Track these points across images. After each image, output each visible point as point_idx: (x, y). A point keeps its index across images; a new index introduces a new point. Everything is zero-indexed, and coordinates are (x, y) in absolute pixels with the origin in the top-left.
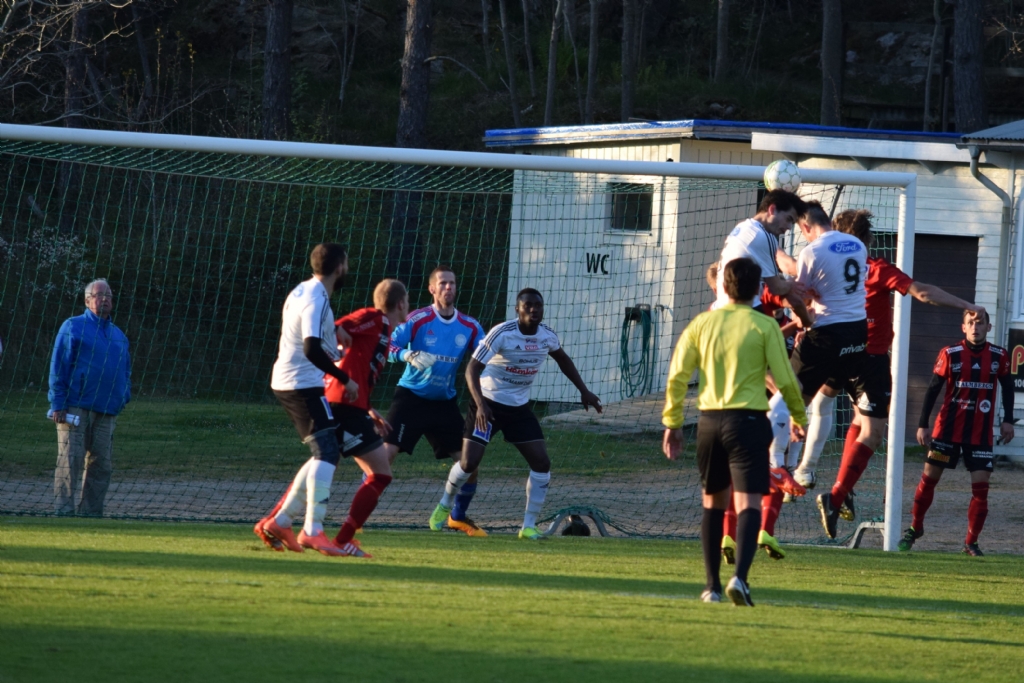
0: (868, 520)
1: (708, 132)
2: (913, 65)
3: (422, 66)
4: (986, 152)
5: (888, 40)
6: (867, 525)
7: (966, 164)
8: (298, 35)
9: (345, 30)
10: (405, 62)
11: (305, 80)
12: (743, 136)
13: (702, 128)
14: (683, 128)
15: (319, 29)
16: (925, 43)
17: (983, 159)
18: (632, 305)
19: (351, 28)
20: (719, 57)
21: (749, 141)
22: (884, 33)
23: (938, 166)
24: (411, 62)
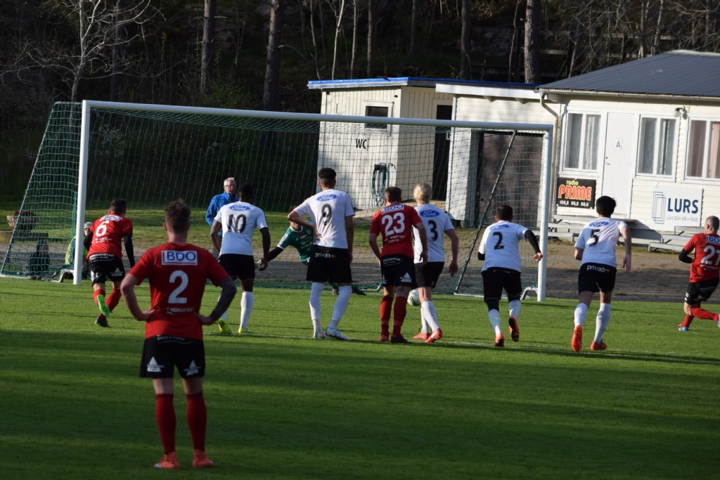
0: (530, 286)
1: (414, 82)
2: (500, 47)
3: (276, 49)
4: (548, 95)
5: (489, 35)
6: (529, 288)
7: (537, 101)
8: (216, 33)
9: (238, 30)
10: (269, 48)
11: (220, 55)
12: (432, 85)
13: (412, 81)
14: (403, 81)
15: (225, 30)
16: (506, 37)
17: (546, 98)
18: (377, 163)
19: (241, 30)
20: (412, 44)
21: (435, 87)
22: (486, 32)
23: (525, 101)
24: (271, 48)
